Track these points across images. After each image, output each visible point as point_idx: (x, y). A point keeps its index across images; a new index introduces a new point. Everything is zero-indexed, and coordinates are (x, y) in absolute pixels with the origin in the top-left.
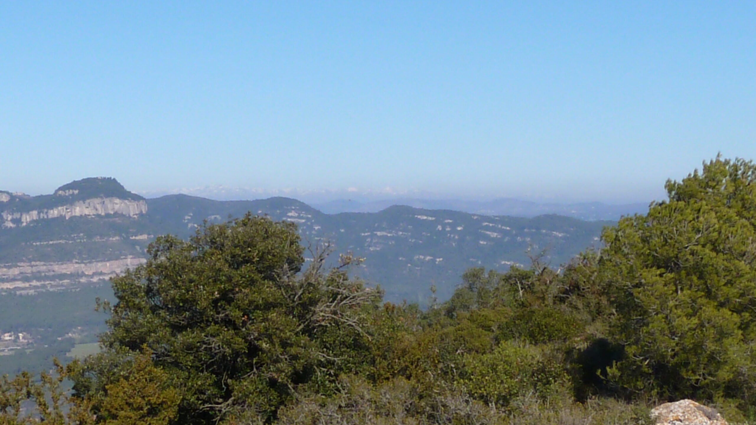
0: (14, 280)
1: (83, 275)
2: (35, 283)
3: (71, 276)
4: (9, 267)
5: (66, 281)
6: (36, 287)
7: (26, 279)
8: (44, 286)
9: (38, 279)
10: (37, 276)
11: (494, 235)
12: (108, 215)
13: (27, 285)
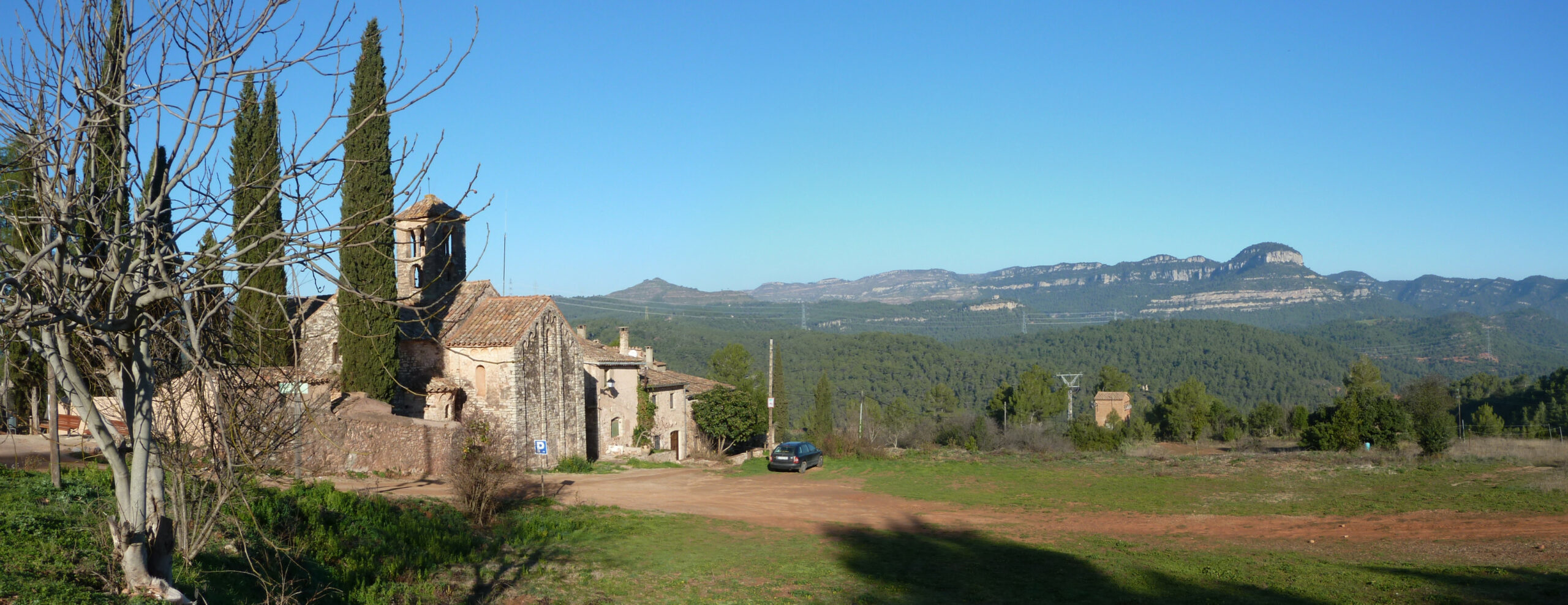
0: (1237, 301)
1: (1280, 299)
2: (1251, 304)
3: (1273, 300)
4: (1234, 293)
5: (1270, 303)
6: (1252, 307)
7: (1245, 301)
8: (1256, 306)
9: (1254, 301)
10: (1251, 299)
11: (1502, 288)
12: (1286, 263)
13: (1247, 305)
